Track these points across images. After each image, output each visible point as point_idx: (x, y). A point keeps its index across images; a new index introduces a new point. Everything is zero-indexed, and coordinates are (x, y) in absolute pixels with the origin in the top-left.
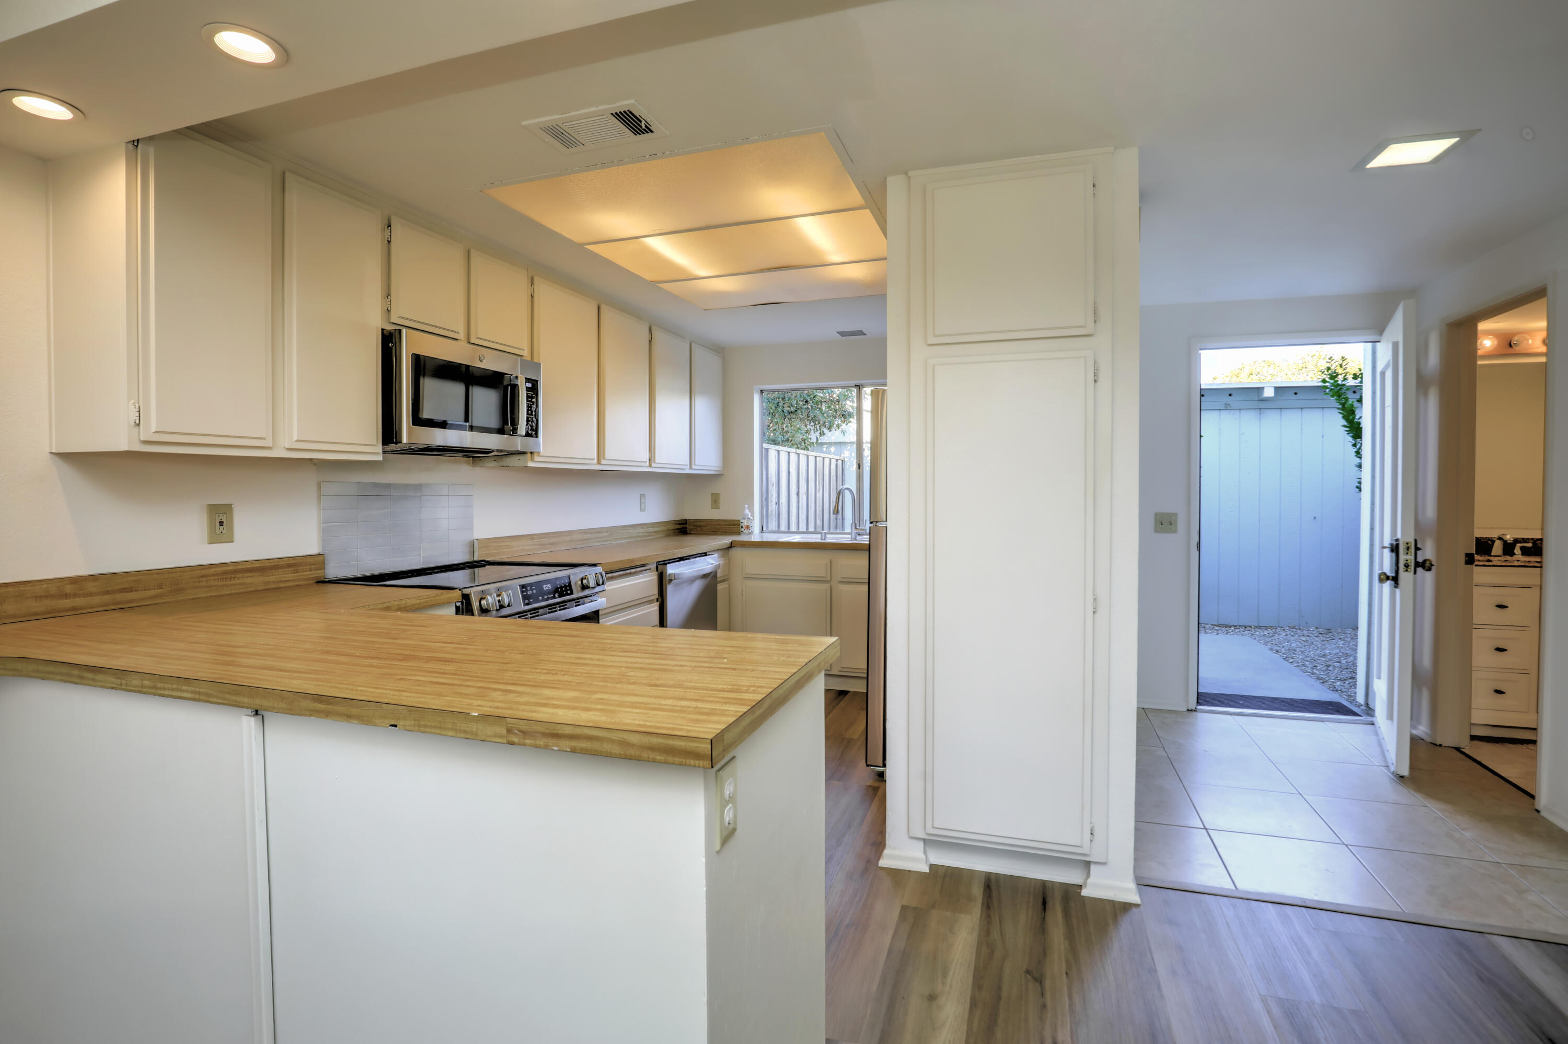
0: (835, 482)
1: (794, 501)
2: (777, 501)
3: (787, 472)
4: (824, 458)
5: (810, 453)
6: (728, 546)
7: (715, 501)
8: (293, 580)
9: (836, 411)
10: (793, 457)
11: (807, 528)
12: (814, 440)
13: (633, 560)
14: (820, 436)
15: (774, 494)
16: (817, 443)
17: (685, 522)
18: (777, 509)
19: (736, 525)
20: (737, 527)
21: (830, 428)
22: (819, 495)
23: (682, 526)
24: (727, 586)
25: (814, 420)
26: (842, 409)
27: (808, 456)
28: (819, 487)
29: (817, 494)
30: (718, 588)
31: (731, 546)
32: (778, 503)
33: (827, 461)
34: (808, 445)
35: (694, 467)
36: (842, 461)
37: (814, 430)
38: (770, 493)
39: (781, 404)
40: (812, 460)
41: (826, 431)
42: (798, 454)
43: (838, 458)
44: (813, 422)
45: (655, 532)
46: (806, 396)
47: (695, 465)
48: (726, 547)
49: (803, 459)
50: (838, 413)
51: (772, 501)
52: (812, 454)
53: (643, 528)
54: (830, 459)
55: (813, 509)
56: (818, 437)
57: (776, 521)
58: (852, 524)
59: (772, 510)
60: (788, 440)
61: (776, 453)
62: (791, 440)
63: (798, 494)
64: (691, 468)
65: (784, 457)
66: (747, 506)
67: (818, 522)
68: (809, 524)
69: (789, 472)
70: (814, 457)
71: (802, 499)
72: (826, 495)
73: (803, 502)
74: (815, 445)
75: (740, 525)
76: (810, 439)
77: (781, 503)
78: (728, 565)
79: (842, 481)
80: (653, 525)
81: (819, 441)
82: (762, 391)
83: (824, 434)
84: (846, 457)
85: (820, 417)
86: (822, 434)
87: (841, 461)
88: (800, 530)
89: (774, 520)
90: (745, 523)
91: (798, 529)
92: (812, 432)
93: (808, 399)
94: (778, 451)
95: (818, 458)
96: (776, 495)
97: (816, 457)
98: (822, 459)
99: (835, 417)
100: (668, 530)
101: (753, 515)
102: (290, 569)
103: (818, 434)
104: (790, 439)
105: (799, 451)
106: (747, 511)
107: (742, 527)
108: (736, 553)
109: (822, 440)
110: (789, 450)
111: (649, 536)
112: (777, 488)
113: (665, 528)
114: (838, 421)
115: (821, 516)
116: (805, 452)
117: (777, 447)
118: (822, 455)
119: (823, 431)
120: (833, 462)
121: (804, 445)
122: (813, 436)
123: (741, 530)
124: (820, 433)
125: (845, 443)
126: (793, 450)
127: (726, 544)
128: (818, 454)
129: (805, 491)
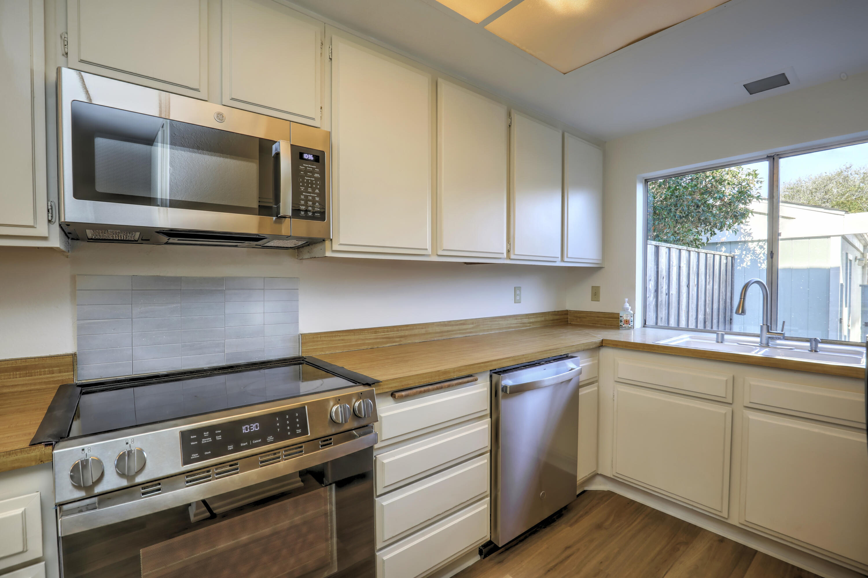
0: (725, 276)
1: (684, 292)
2: (667, 292)
3: (678, 267)
4: (714, 255)
5: (700, 250)
6: (598, 345)
7: (595, 294)
8: (23, 385)
9: (727, 213)
10: (684, 254)
11: (697, 326)
12: (704, 240)
13: (445, 372)
14: (711, 236)
15: (664, 286)
16: (707, 243)
17: (566, 313)
18: (667, 300)
19: (616, 318)
20: (617, 321)
21: (721, 229)
22: (709, 287)
23: (562, 317)
24: (596, 388)
25: (706, 222)
26: (734, 210)
27: (698, 253)
28: (709, 279)
29: (708, 287)
30: (580, 394)
31: (602, 344)
32: (668, 294)
33: (717, 258)
34: (699, 244)
35: (566, 259)
36: (732, 257)
37: (705, 232)
38: (661, 285)
39: (673, 210)
40: (702, 257)
41: (716, 231)
42: (689, 251)
43: (728, 255)
44: (704, 224)
45: (530, 323)
46: (698, 202)
47: (567, 257)
48: (594, 346)
49: (693, 255)
50: (730, 214)
51: (662, 292)
52: (702, 251)
53: (516, 319)
54: (721, 256)
55: (703, 298)
56: (709, 237)
57: (665, 310)
58: (762, 327)
59: (662, 300)
60: (680, 240)
61: (667, 250)
62: (682, 240)
63: (688, 286)
64: (562, 260)
65: (674, 254)
66: (627, 299)
67: (708, 310)
68: (699, 312)
69: (680, 267)
70: (705, 254)
71: (693, 290)
72: (716, 287)
73: (693, 292)
74: (706, 245)
75: (619, 319)
76: (701, 239)
77: (672, 294)
78: (597, 367)
79: (732, 275)
80: (528, 316)
81: (710, 241)
82: (646, 181)
83: (715, 234)
84: (737, 255)
85: (712, 219)
86: (713, 234)
87: (730, 258)
88: (690, 327)
89: (664, 309)
90: (625, 317)
91: (688, 326)
92: (703, 234)
93: (700, 204)
94: (669, 249)
95: (708, 255)
96: (667, 287)
97: (706, 254)
98: (713, 255)
99: (726, 218)
100: (546, 321)
101: (633, 309)
102: (18, 373)
103: (708, 235)
104: (681, 238)
105: (690, 249)
106: (627, 305)
107: (621, 321)
108: (607, 353)
109: (713, 240)
110: (680, 247)
111: (523, 327)
112: (667, 281)
113: (543, 319)
114: (729, 221)
115: (711, 305)
116: (696, 250)
117: (668, 245)
118: (713, 252)
119: (714, 232)
120: (723, 258)
121: (696, 243)
122: (703, 238)
123: (621, 324)
124: (711, 233)
125: (736, 243)
126: (685, 247)
127: (595, 343)
128: (709, 251)
129: (696, 283)
